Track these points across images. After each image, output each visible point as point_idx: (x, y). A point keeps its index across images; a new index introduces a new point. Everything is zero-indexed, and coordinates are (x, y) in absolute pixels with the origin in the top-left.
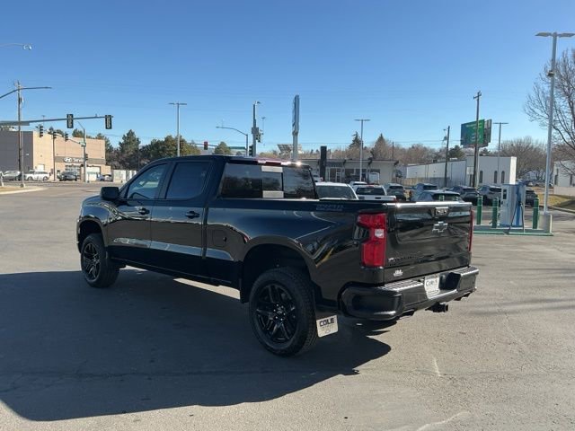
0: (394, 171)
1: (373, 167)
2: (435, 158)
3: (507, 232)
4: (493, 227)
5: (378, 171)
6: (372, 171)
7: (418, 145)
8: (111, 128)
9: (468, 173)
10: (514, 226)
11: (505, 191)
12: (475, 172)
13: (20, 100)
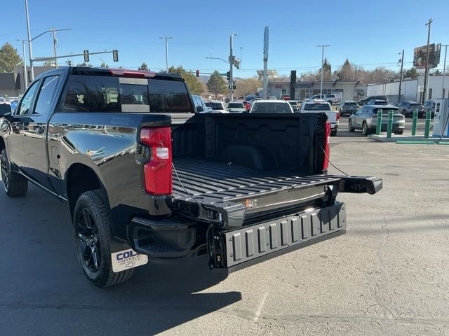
0: (355, 90)
1: (337, 87)
2: (392, 79)
3: (437, 142)
4: (425, 137)
5: (342, 90)
6: (336, 90)
7: (381, 69)
8: (117, 60)
9: (419, 91)
10: (445, 137)
11: (438, 104)
12: (425, 89)
13: (55, 42)
